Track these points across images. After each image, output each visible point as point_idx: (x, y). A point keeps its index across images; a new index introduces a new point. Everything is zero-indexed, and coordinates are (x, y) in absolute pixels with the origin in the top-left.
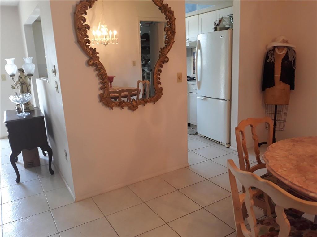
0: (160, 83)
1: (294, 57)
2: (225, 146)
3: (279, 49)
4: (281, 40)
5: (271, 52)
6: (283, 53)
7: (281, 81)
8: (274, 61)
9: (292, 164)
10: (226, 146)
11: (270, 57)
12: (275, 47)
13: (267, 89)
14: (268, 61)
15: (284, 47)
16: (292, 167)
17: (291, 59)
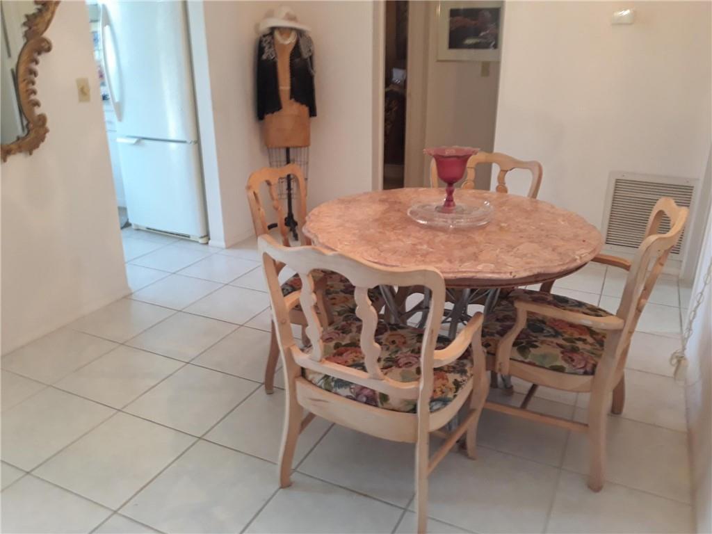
0: (37, 104)
1: (310, 50)
2: (197, 242)
3: (281, 34)
4: (283, 14)
5: (267, 37)
6: (290, 41)
7: (293, 100)
8: (276, 56)
9: (354, 234)
10: (201, 241)
11: (266, 49)
12: (273, 29)
13: (268, 117)
14: (264, 57)
15: (291, 29)
16: (355, 239)
17: (305, 55)
